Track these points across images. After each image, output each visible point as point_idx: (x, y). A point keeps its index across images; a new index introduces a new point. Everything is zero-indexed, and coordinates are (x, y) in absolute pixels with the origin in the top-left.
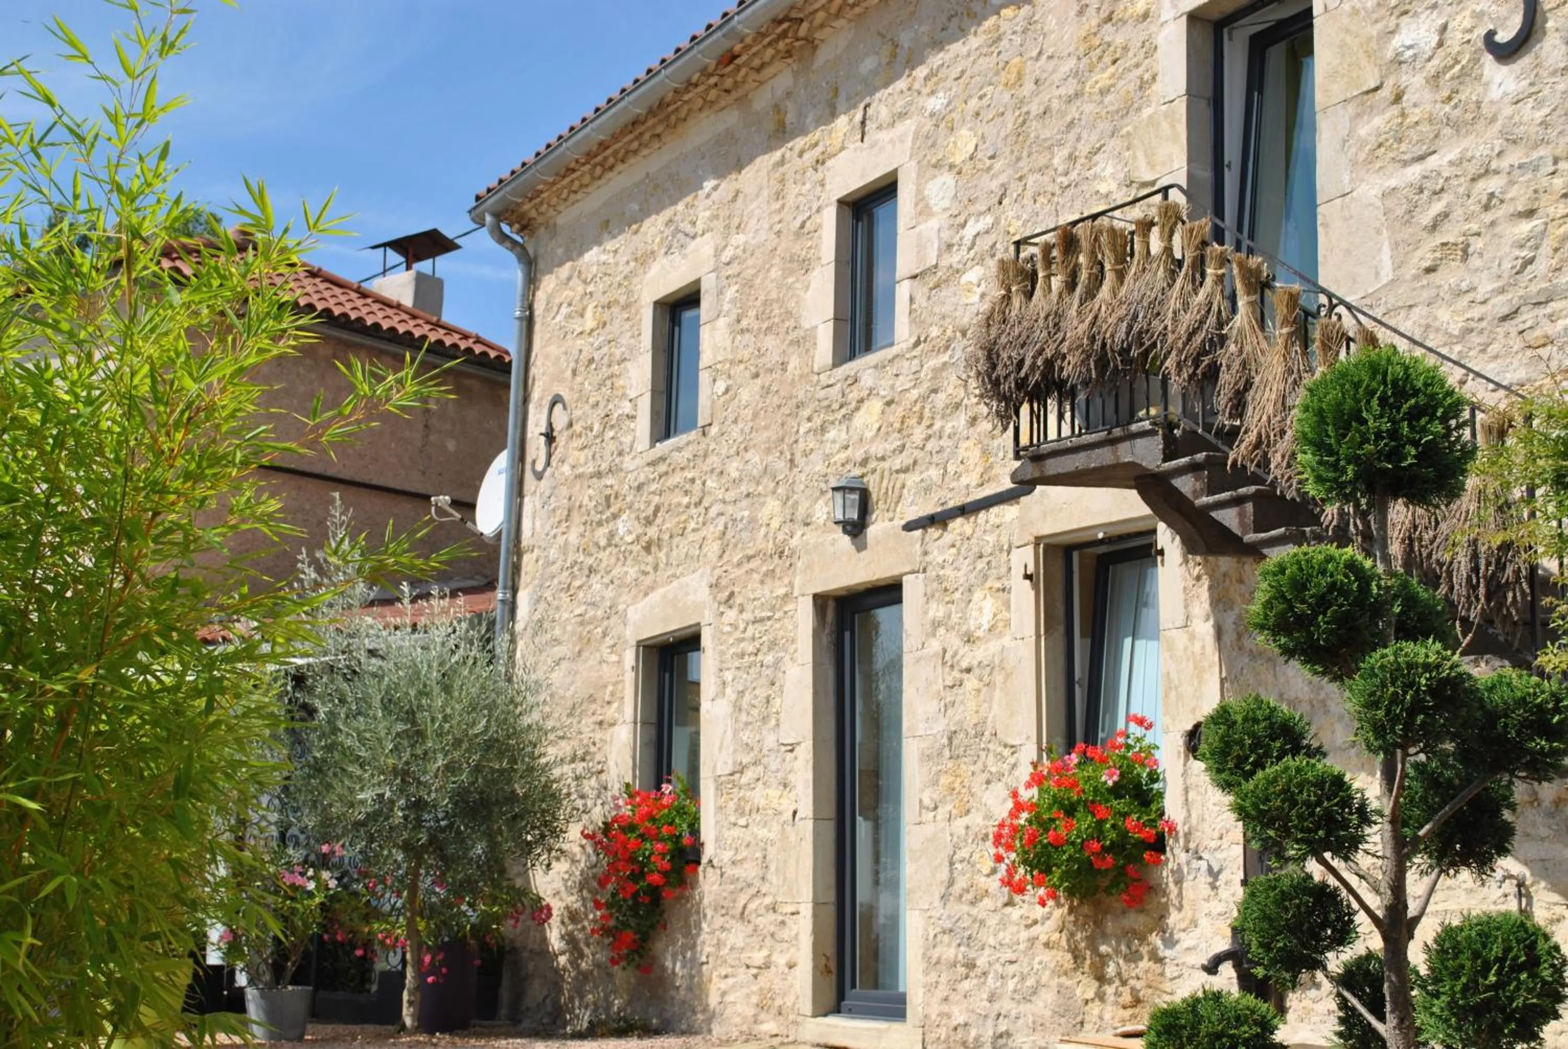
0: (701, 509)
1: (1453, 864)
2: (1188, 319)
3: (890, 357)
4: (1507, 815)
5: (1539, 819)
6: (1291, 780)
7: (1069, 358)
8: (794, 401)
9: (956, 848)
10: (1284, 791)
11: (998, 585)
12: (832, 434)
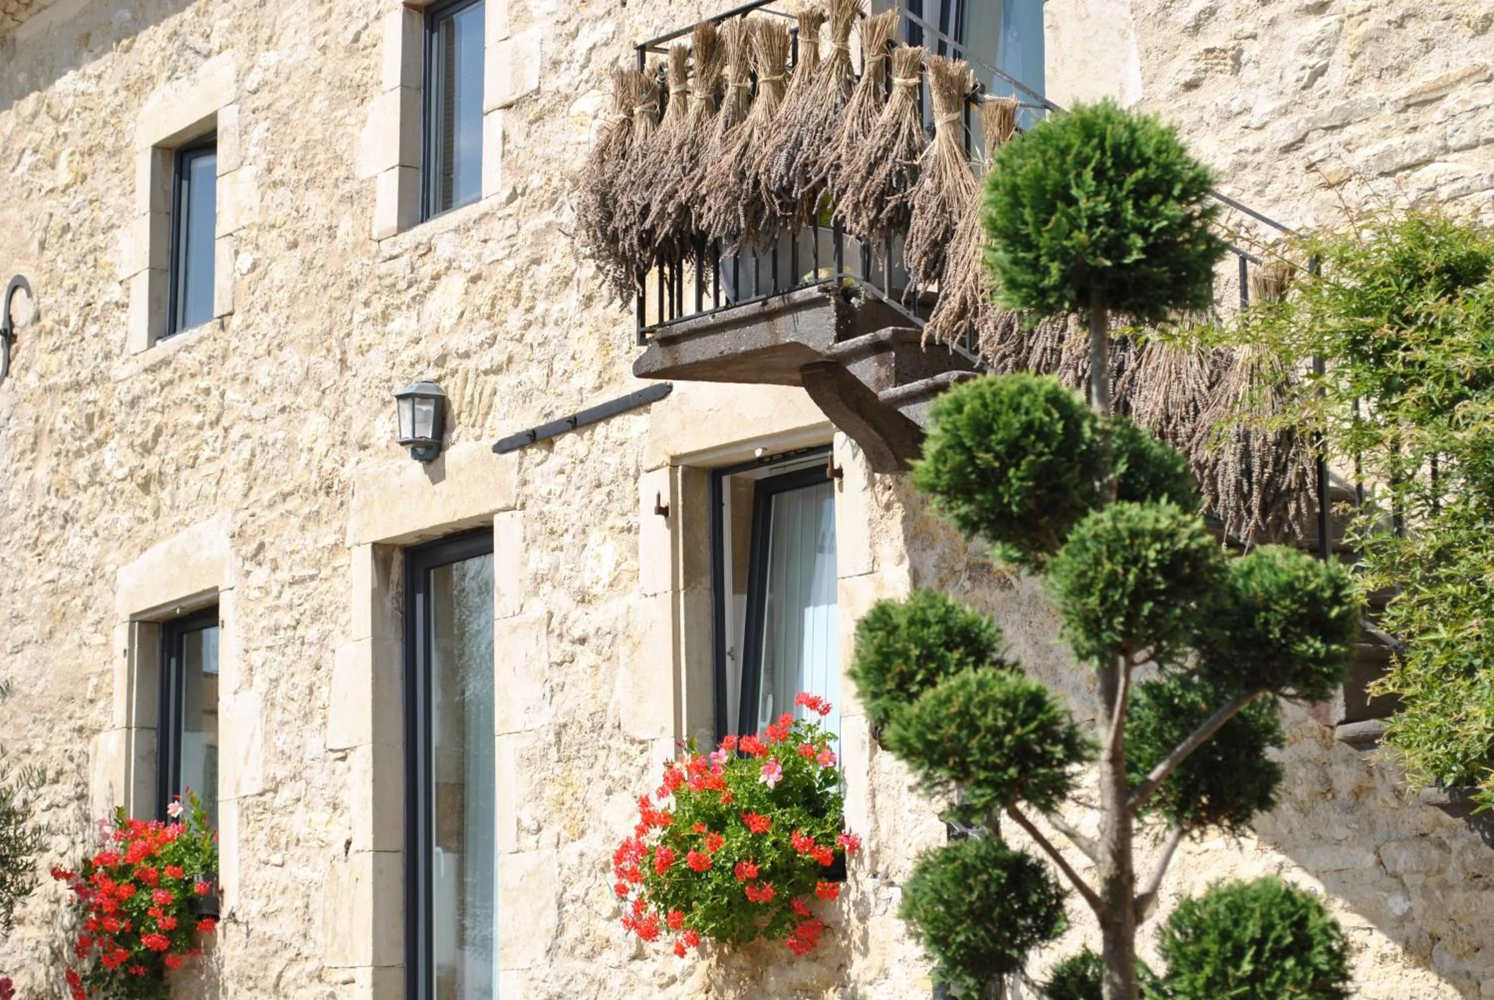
0: (219, 430)
1: (1199, 822)
2: (869, 145)
3: (476, 216)
4: (1271, 753)
5: (1333, 816)
6: (970, 699)
7: (710, 201)
8: (346, 279)
9: (567, 883)
10: (963, 712)
11: (622, 523)
12: (395, 325)
